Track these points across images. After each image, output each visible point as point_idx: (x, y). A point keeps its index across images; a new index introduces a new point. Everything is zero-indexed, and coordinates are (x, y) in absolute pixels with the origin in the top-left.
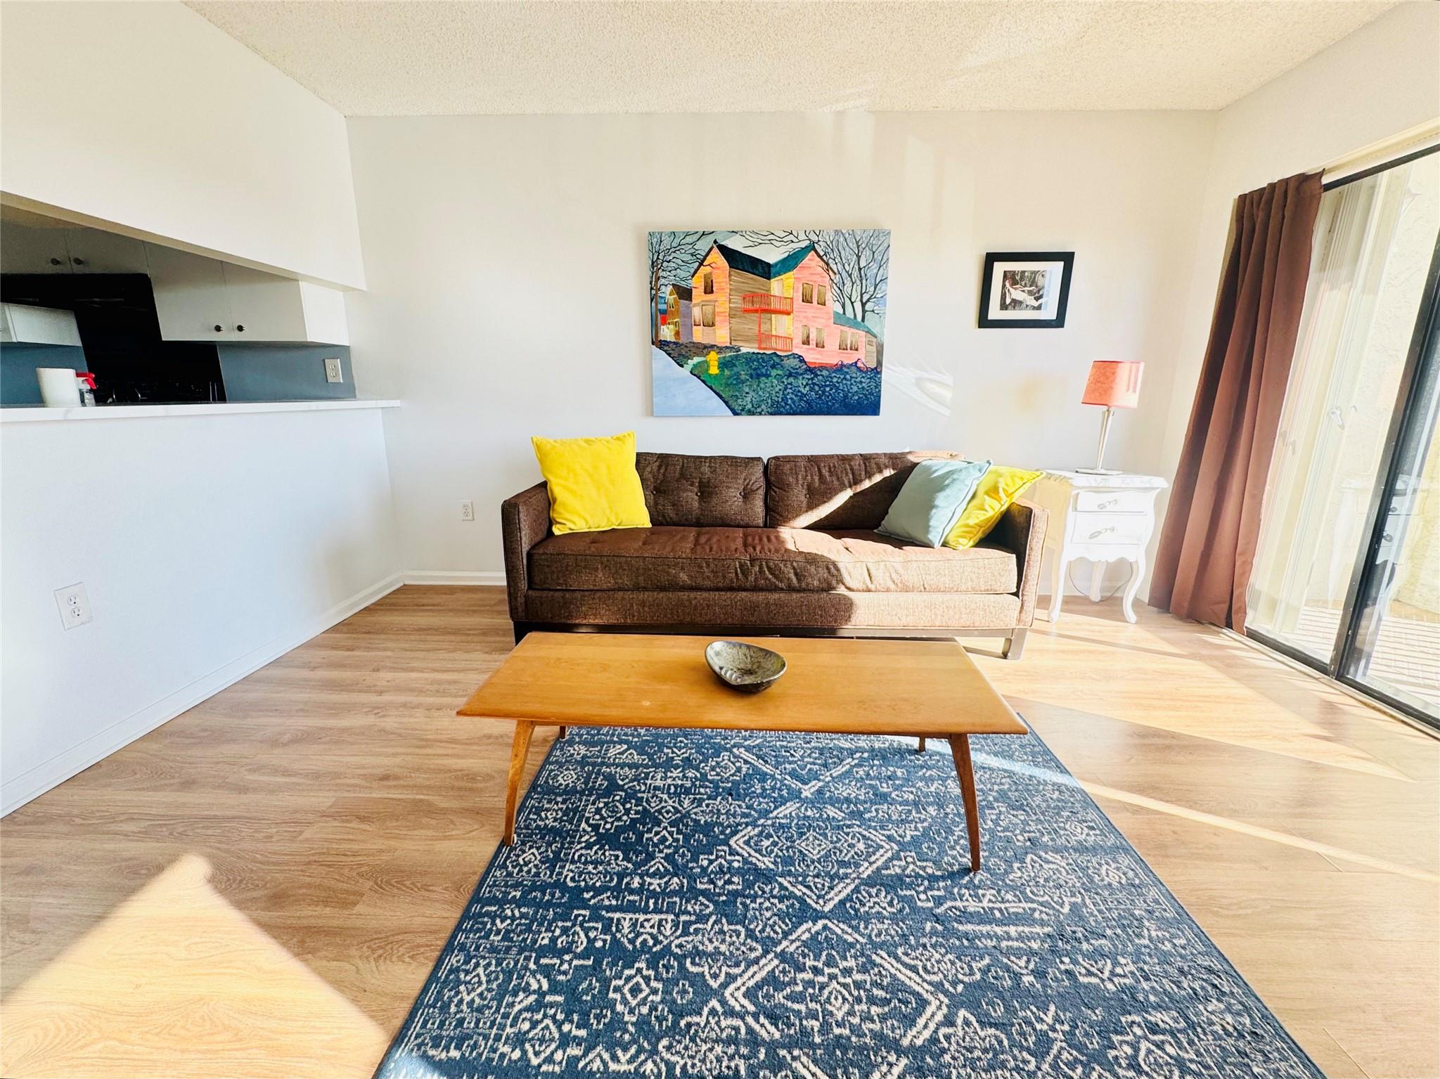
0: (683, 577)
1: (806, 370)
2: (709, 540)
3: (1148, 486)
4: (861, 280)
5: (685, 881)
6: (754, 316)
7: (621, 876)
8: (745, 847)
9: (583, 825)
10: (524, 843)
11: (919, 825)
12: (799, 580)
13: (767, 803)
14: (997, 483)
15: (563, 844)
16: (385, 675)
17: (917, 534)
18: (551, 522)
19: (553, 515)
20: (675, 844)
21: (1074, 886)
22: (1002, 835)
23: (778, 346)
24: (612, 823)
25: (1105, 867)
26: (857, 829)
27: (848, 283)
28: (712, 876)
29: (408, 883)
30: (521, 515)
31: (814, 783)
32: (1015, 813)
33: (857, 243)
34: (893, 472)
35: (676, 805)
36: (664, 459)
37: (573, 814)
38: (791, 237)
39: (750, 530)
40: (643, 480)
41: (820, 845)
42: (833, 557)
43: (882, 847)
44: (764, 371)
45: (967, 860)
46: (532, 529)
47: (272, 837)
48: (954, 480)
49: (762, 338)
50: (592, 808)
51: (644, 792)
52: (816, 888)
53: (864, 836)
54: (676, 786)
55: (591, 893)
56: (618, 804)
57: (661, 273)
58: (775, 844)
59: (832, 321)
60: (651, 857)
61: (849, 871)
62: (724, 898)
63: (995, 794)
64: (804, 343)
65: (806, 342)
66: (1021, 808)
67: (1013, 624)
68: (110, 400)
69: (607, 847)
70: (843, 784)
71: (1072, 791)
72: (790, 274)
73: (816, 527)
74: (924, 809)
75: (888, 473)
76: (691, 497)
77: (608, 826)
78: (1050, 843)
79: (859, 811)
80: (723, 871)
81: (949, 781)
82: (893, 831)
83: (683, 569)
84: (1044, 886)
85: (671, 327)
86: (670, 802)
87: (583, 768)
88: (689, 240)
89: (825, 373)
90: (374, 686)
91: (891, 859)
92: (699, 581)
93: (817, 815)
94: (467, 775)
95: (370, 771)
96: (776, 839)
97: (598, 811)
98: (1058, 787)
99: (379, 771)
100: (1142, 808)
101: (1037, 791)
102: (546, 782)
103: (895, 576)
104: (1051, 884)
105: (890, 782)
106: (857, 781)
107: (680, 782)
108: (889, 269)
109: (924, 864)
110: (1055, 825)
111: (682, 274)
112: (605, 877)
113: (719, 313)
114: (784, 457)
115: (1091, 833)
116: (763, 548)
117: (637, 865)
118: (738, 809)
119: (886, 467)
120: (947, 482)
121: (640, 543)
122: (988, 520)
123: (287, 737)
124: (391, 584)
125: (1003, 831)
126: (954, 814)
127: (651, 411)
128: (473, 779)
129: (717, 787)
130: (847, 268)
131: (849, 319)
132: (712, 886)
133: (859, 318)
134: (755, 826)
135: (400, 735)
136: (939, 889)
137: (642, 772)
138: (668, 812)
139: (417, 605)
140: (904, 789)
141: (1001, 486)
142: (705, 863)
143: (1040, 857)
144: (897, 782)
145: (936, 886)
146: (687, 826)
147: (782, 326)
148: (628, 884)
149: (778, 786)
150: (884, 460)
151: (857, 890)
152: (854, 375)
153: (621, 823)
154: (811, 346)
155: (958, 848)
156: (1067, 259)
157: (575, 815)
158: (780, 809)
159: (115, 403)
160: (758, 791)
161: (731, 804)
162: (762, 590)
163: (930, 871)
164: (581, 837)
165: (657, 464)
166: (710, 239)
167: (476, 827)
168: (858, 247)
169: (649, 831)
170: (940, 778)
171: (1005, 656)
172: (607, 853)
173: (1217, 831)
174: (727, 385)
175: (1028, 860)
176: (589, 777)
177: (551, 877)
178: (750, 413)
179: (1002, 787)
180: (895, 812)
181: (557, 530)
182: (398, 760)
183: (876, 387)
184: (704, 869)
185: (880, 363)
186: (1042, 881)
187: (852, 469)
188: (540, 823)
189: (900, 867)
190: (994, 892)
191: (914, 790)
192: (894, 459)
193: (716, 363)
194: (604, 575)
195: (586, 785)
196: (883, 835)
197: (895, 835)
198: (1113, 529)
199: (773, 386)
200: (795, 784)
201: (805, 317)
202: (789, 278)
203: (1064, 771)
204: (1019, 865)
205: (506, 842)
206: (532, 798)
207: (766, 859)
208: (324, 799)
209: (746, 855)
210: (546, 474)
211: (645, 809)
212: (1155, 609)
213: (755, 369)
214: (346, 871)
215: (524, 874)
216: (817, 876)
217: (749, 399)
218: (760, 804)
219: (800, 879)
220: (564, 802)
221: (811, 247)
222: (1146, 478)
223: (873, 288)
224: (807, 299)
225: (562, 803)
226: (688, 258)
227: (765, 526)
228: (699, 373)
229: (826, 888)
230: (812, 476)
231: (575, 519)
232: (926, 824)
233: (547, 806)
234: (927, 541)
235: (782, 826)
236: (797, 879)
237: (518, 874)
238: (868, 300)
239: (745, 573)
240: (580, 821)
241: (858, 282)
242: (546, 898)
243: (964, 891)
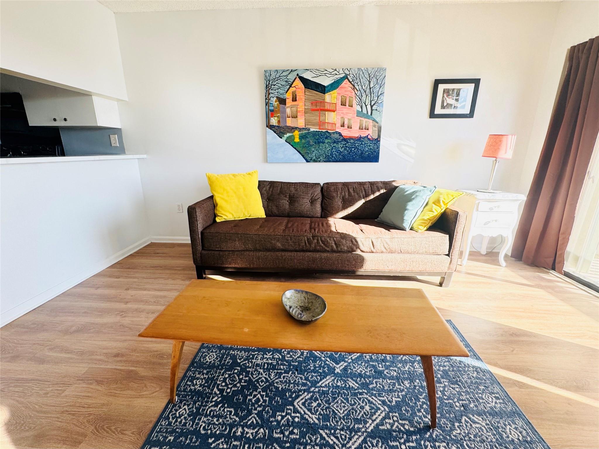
0: (279, 245)
1: (342, 140)
2: (293, 225)
3: (516, 199)
4: (371, 94)
5: (267, 431)
6: (317, 113)
7: (232, 426)
8: (303, 407)
9: (215, 389)
10: (181, 402)
11: (400, 394)
12: (337, 247)
13: (316, 376)
14: (439, 197)
15: (202, 403)
16: (131, 292)
17: (397, 223)
18: (215, 216)
19: (217, 212)
20: (264, 404)
21: (492, 441)
22: (447, 402)
23: (328, 128)
24: (231, 388)
25: (508, 427)
26: (365, 396)
27: (364, 96)
28: (283, 428)
29: (113, 428)
30: (197, 214)
31: (342, 363)
32: (453, 386)
33: (369, 75)
34: (385, 191)
35: (267, 377)
36: (272, 184)
37: (211, 382)
38: (336, 72)
39: (314, 219)
40: (262, 194)
41: (344, 407)
42: (354, 235)
43: (379, 409)
44: (321, 140)
45: (428, 420)
46: (204, 220)
47: (48, 393)
48: (417, 196)
49: (321, 124)
50: (221, 378)
51: (250, 368)
52: (342, 439)
53: (369, 401)
54: (268, 364)
55: (213, 439)
56: (236, 375)
57: (271, 91)
58: (319, 405)
59: (356, 115)
60: (250, 413)
61: (361, 426)
62: (288, 445)
63: (441, 373)
64: (341, 126)
65: (343, 126)
66: (456, 383)
67: (446, 270)
68: (9, 155)
69: (226, 405)
70: (358, 364)
71: (484, 371)
72: (335, 91)
73: (345, 218)
74: (403, 383)
75: (382, 191)
76: (285, 203)
77: (229, 390)
78: (475, 409)
79: (366, 382)
80: (289, 424)
81: (416, 364)
82: (385, 398)
83: (278, 241)
84: (474, 441)
85: (276, 118)
86: (264, 374)
87: (220, 351)
88: (284, 74)
89: (352, 141)
90: (125, 298)
91: (384, 418)
92: (287, 247)
93: (343, 385)
94: (159, 354)
95: (110, 351)
96: (320, 402)
97: (225, 379)
98: (477, 369)
99: (115, 351)
100: (524, 384)
101: (465, 371)
102: (200, 360)
103: (386, 246)
104: (478, 439)
105: (384, 364)
106: (365, 363)
107: (270, 361)
108: (385, 88)
109: (404, 422)
110: (477, 395)
111: (281, 91)
112: (222, 427)
113: (299, 111)
114: (331, 183)
115: (498, 401)
116: (319, 230)
117: (242, 418)
118: (300, 380)
119: (382, 188)
120: (413, 197)
121: (258, 227)
122: (435, 217)
123: (74, 328)
124: (145, 242)
125: (447, 399)
126: (419, 386)
127: (266, 160)
128: (162, 357)
129: (290, 365)
130: (364, 88)
131: (364, 114)
132: (282, 435)
133: (369, 113)
134: (309, 392)
135: (130, 328)
136: (412, 442)
137: (251, 354)
138: (262, 381)
139: (155, 253)
140: (391, 368)
141: (442, 199)
142: (279, 418)
143: (470, 419)
144: (387, 364)
145: (411, 439)
146: (271, 391)
147: (331, 118)
148: (235, 432)
149: (323, 365)
150: (380, 185)
151: (365, 441)
152: (367, 142)
153: (236, 389)
154: (345, 128)
155: (422, 410)
156: (476, 82)
157: (212, 382)
158: (323, 381)
159: (10, 157)
160: (312, 368)
161: (296, 377)
162: (318, 251)
163: (407, 427)
164: (213, 398)
165: (269, 186)
166: (295, 73)
167: (158, 389)
168: (370, 77)
169: (251, 395)
170: (410, 361)
171: (441, 285)
172: (226, 410)
173: (569, 402)
174: (303, 147)
175: (463, 421)
176: (223, 357)
177: (192, 426)
178: (315, 161)
179: (445, 368)
180: (386, 383)
181: (218, 220)
182: (126, 344)
183: (377, 148)
184: (278, 422)
185: (379, 136)
186: (472, 437)
187: (365, 189)
188: (192, 388)
189: (390, 424)
190: (445, 444)
191: (396, 369)
192: (386, 184)
193: (298, 136)
194: (239, 243)
195: (220, 363)
196: (380, 400)
197: (387, 400)
198: (496, 221)
199: (326, 147)
200: (332, 364)
201: (342, 113)
202: (334, 93)
203: (478, 358)
204: (458, 424)
205: (171, 401)
206: (191, 371)
207: (313, 416)
208: (82, 369)
209: (303, 413)
210: (213, 192)
211: (250, 378)
212: (514, 259)
213: (317, 139)
214: (81, 419)
215: (178, 423)
216: (342, 429)
217: (314, 154)
218: (312, 376)
219: (333, 431)
220: (208, 372)
221: (346, 77)
222: (515, 195)
223: (376, 98)
224: (343, 104)
225: (206, 374)
226: (284, 83)
227: (321, 217)
228: (289, 141)
229: (347, 439)
230: (344, 192)
231: (228, 214)
232: (404, 393)
233: (197, 376)
234: (402, 227)
235: (324, 393)
236: (331, 432)
237: (174, 424)
238: (374, 104)
239: (310, 243)
240: (214, 387)
241: (369, 95)
242: (187, 442)
243: (427, 443)
